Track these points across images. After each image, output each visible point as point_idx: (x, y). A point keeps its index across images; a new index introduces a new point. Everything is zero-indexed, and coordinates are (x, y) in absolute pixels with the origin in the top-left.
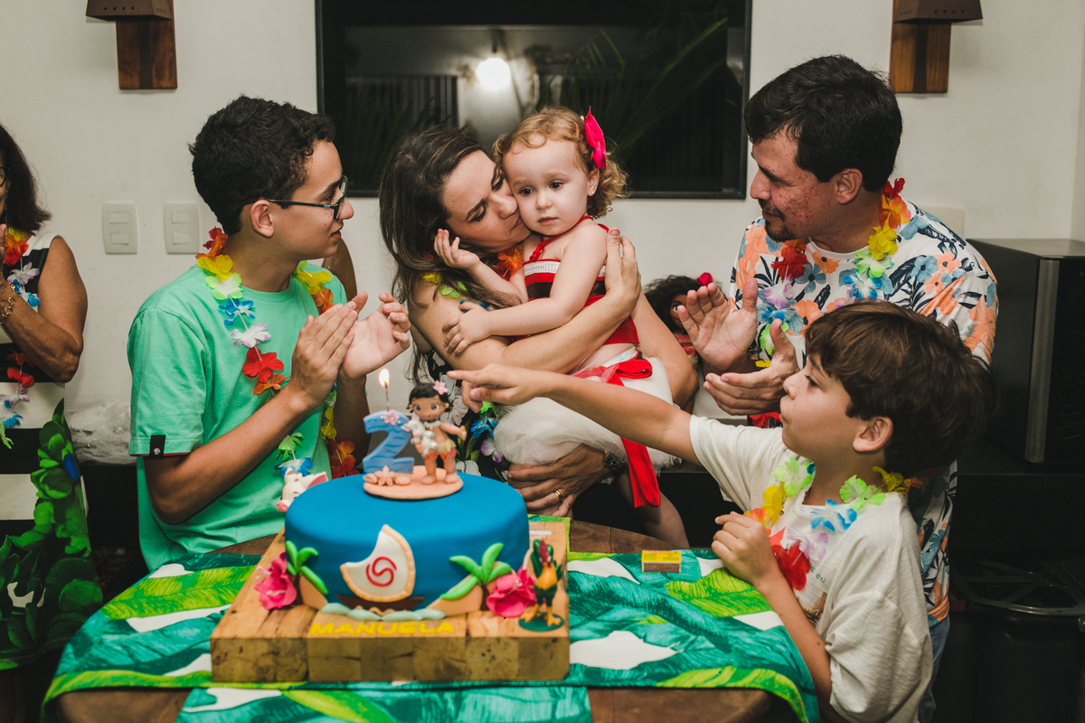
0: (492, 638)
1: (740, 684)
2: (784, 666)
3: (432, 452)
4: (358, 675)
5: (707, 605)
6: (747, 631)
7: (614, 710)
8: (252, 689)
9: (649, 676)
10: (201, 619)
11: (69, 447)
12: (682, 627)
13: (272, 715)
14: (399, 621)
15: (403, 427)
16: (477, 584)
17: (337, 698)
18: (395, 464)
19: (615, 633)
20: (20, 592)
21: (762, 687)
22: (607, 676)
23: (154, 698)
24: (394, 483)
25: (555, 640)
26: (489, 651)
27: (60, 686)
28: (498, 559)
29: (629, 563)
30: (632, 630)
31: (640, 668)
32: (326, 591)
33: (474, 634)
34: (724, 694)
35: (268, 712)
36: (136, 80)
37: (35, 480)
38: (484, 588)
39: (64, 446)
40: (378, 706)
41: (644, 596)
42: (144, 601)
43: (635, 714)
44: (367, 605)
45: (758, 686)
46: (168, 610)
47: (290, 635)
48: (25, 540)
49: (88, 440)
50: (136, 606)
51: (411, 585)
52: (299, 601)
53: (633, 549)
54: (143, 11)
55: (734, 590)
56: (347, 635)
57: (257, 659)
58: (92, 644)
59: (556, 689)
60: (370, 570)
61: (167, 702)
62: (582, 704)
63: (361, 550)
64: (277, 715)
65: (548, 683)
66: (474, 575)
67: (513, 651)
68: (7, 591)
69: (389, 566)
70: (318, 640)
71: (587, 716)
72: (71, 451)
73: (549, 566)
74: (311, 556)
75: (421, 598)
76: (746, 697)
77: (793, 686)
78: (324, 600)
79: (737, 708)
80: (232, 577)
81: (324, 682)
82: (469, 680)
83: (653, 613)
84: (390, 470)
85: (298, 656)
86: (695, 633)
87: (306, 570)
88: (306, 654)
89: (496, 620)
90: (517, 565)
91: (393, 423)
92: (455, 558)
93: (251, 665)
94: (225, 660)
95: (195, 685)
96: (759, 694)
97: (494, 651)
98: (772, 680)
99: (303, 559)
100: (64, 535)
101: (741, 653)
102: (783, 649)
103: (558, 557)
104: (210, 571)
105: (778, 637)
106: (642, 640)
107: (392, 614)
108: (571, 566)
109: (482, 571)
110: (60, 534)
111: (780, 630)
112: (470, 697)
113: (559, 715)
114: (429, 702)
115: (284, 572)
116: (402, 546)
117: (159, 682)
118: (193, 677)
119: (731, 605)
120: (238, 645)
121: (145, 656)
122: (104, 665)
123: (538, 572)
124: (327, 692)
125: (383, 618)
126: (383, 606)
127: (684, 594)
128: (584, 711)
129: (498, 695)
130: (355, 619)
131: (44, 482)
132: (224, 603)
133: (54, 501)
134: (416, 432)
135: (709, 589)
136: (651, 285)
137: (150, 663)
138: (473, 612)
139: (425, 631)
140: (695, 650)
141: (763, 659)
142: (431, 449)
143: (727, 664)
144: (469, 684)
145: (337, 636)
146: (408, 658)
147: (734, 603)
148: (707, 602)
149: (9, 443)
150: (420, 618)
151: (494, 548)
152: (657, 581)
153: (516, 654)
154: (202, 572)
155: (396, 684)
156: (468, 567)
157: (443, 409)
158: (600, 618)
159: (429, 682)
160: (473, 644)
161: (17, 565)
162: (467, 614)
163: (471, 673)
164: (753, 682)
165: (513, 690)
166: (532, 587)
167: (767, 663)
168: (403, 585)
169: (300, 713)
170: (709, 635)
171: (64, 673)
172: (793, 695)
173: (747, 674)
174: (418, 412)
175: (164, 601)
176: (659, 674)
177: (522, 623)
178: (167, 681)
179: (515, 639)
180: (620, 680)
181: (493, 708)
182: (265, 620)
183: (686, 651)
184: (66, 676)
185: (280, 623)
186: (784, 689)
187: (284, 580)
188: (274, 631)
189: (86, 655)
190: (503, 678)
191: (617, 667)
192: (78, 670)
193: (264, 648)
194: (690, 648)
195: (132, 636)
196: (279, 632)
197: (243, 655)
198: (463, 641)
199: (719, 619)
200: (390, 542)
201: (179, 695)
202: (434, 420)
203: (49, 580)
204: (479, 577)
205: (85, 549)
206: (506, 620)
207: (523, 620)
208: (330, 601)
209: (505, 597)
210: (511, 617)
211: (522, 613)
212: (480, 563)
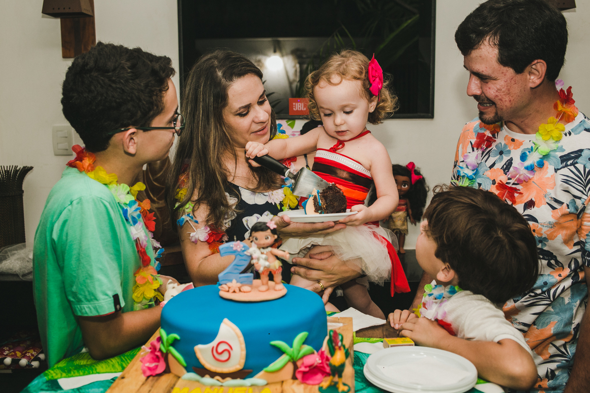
3: (266, 269)
10: (107, 381)
14: (235, 386)
15: (245, 253)
16: (289, 361)
18: (240, 278)
24: (240, 291)
28: (304, 343)
32: (185, 364)
36: (72, 52)
38: (294, 363)
44: (213, 374)
46: (86, 372)
51: (243, 361)
52: (167, 371)
54: (75, 10)
60: (215, 350)
63: (208, 336)
66: (287, 354)
69: (228, 348)
73: (340, 349)
74: (176, 340)
75: (250, 370)
78: (185, 371)
84: (237, 282)
87: (172, 349)
89: (302, 386)
90: (318, 347)
91: (239, 250)
92: (273, 343)
99: (170, 342)
103: (347, 343)
107: (229, 381)
108: (357, 347)
109: (293, 352)
115: (158, 350)
116: (237, 334)
123: (332, 353)
125: (224, 384)
126: (224, 376)
130: (204, 385)
134: (254, 256)
138: (286, 380)
142: (265, 267)
150: (249, 384)
151: (302, 336)
156: (283, 349)
162: (282, 382)
166: (328, 362)
168: (237, 362)
174: (256, 242)
177: (321, 390)
182: (143, 384)
187: (158, 356)
188: (148, 392)
195: (59, 392)
196: (151, 392)
200: (229, 331)
202: (267, 247)
204: (290, 356)
206: (310, 387)
207: (322, 387)
208: (188, 371)
209: (310, 370)
210: (313, 385)
211: (322, 382)
212: (291, 346)
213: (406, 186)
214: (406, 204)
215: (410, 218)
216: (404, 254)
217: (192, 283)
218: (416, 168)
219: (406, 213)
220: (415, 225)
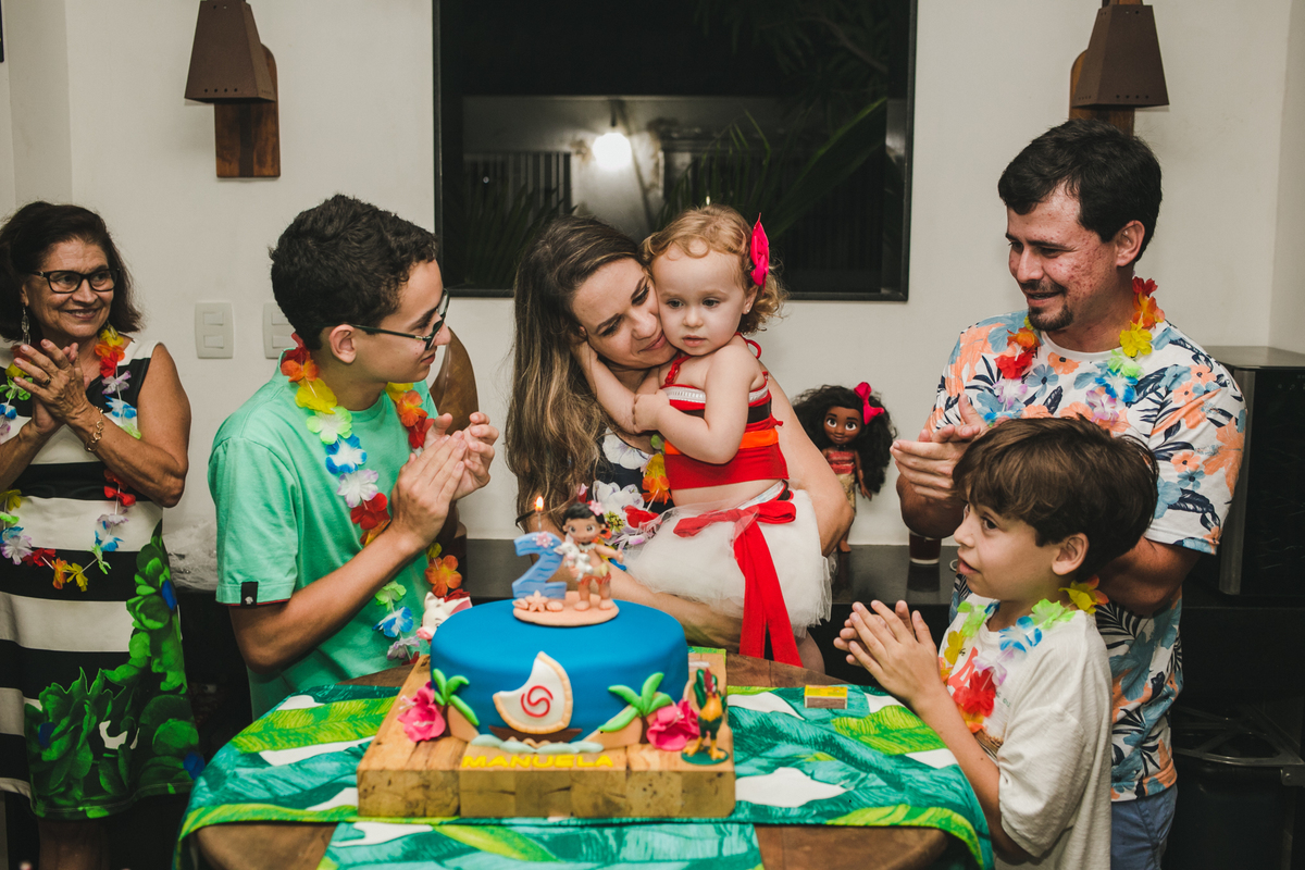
0: (652, 772)
1: (915, 822)
2: (960, 806)
3: (586, 576)
4: (512, 811)
5: (876, 742)
6: (921, 769)
7: (783, 848)
8: (401, 823)
9: (819, 814)
10: (339, 753)
11: (166, 572)
12: (851, 764)
13: (425, 849)
14: (555, 754)
15: (555, 550)
16: (637, 716)
17: (492, 832)
18: (547, 588)
19: (781, 770)
20: (113, 732)
21: (938, 826)
22: (774, 813)
23: (299, 832)
24: (546, 609)
25: (720, 774)
26: (650, 785)
27: (197, 820)
28: (658, 690)
29: (791, 698)
30: (799, 767)
31: (809, 805)
32: (477, 722)
33: (636, 767)
34: (898, 832)
35: (421, 847)
36: (235, 168)
37: (131, 608)
38: (644, 720)
39: (161, 572)
40: (535, 842)
41: (809, 732)
42: (275, 734)
43: (806, 852)
44: (521, 736)
45: (934, 825)
46: (302, 743)
47: (441, 768)
48: (118, 674)
49: (181, 564)
50: (267, 739)
51: (568, 716)
52: (447, 733)
53: (795, 683)
54: (247, 93)
55: (905, 726)
56: (502, 768)
57: (406, 793)
58: (225, 777)
59: (722, 826)
60: (526, 700)
61: (313, 836)
62: (749, 841)
63: (515, 679)
64: (430, 850)
65: (713, 820)
66: (634, 706)
67: (676, 785)
68: (99, 731)
69: (546, 696)
70: (470, 773)
71: (755, 853)
72: (168, 577)
73: (714, 696)
74: (462, 685)
75: (579, 730)
76: (921, 837)
77: (970, 827)
78: (476, 732)
79: (912, 847)
80: (367, 709)
81: (476, 818)
82: (630, 816)
83: (819, 750)
84: (542, 595)
85: (449, 789)
86: (865, 771)
87: (456, 699)
88: (458, 787)
89: (656, 753)
90: (677, 696)
91: (546, 545)
92: (614, 688)
93: (400, 799)
94: (372, 793)
95: (342, 819)
96: (935, 832)
97: (656, 786)
98: (948, 819)
99: (453, 689)
100: (160, 670)
101: (915, 791)
102: (959, 787)
104: (342, 703)
105: (953, 775)
106: (809, 778)
107: (547, 746)
108: (733, 700)
109: (642, 703)
110: (156, 668)
111: (955, 768)
112: (632, 834)
113: (726, 852)
114: (589, 838)
115: (431, 701)
116: (558, 674)
117: (303, 816)
118: (337, 812)
119: (902, 742)
120: (386, 778)
121: (285, 791)
122: (241, 798)
123: (701, 703)
124: (480, 828)
125: (538, 751)
126: (538, 738)
127: (852, 731)
128: (752, 848)
129: (661, 831)
130: (507, 752)
131: (141, 610)
132: (361, 736)
133: (150, 632)
134: (569, 555)
135: (879, 726)
136: (802, 396)
137: (289, 797)
138: (632, 745)
139: (582, 764)
140: (866, 788)
141: (938, 797)
142: (585, 573)
143: (901, 802)
144: (630, 820)
145: (491, 769)
146: (565, 792)
147: (906, 740)
148: (877, 739)
149: (106, 567)
150: (577, 751)
151: (654, 679)
152: (822, 717)
153: (679, 790)
154: (334, 704)
155: (552, 820)
156: (627, 698)
157: (599, 530)
158: (763, 754)
159: (587, 818)
160: (634, 778)
161: (110, 703)
162: (626, 747)
163: (631, 808)
164: (929, 820)
165: (676, 826)
166: (694, 719)
167: (943, 801)
168: (559, 718)
169: (454, 848)
170: (880, 772)
171: (200, 807)
172: (970, 837)
173: (923, 812)
174: (573, 534)
175: (296, 734)
176: (829, 811)
177: (685, 757)
178: (310, 816)
179: (678, 773)
180: (789, 818)
181: (656, 845)
182: (413, 753)
183: (856, 788)
184: (203, 809)
185: (429, 755)
186: (961, 828)
187: (431, 710)
188: (424, 763)
189: (221, 789)
190: (665, 814)
191: (785, 804)
192: (215, 803)
193: (414, 780)
194: (861, 786)
195: (267, 769)
196: (429, 763)
197: (391, 788)
198: (624, 775)
199: (891, 757)
200: (546, 670)
201: (324, 829)
202: (589, 543)
203: (143, 720)
204: (639, 708)
205: (182, 685)
206: (667, 753)
207: (686, 754)
208: (481, 733)
209: (667, 729)
210: (672, 751)
211: (685, 747)
212: (639, 694)
213: (854, 427)
214: (853, 460)
215: (860, 486)
216: (849, 552)
217: (468, 598)
218: (872, 394)
219: (853, 476)
220: (870, 499)
